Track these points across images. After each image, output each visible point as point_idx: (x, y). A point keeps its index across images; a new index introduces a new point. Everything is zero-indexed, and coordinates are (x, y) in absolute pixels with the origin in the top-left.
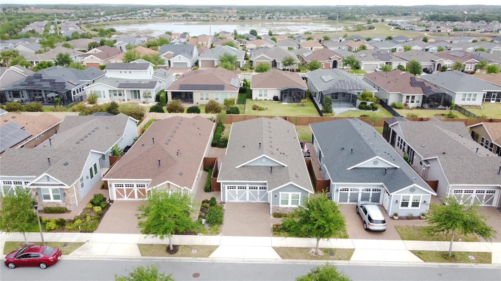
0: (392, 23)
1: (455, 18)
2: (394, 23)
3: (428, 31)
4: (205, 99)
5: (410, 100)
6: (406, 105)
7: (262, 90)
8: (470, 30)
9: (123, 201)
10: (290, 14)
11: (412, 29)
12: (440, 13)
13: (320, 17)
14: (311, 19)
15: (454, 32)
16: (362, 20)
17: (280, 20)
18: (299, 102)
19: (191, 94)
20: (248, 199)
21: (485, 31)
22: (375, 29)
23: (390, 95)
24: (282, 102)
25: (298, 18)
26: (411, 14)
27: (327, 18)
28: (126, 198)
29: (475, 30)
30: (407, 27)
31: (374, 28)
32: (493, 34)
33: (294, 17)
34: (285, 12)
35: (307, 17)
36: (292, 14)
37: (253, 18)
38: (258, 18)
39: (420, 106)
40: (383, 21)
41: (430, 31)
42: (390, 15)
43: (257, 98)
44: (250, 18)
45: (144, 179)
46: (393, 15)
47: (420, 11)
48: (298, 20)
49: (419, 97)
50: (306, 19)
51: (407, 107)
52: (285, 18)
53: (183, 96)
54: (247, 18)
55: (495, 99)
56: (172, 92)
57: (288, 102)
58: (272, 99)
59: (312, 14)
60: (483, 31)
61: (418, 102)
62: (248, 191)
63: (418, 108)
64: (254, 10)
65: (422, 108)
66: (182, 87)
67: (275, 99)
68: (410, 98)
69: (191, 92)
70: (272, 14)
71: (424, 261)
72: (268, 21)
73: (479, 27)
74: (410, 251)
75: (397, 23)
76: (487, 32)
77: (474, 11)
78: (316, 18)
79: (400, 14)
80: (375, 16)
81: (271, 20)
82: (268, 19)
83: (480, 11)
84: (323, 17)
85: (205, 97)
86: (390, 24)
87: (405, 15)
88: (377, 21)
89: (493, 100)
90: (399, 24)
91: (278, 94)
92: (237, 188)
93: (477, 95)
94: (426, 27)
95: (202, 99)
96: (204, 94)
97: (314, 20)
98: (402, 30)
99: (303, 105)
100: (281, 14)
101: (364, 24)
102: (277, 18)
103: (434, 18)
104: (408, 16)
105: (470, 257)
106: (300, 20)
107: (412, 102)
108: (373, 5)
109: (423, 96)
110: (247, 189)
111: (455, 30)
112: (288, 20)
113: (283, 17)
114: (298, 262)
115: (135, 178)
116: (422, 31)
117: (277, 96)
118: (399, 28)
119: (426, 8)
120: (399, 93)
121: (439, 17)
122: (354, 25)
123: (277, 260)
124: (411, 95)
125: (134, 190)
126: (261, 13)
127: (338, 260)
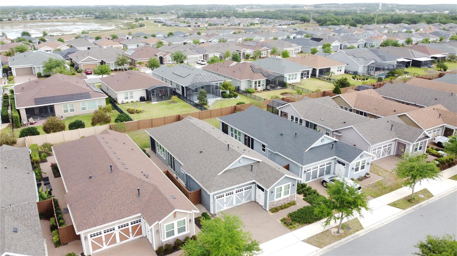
0: (157, 21)
1: (203, 15)
2: (159, 21)
3: (190, 26)
4: (69, 111)
5: (257, 85)
6: (256, 89)
7: (127, 93)
8: (220, 24)
9: (102, 251)
10: (52, 15)
11: (177, 25)
12: (188, 11)
13: (86, 16)
14: (77, 19)
15: (209, 27)
16: (128, 19)
17: (45, 20)
18: (170, 99)
19: (52, 108)
20: (234, 204)
21: (231, 25)
22: (146, 27)
23: (242, 82)
24: (151, 102)
25: (63, 18)
26: (167, 12)
27: (94, 17)
28: (105, 247)
29: (223, 25)
30: (172, 23)
31: (144, 25)
32: (236, 27)
33: (59, 18)
34: (46, 12)
35: (73, 17)
36: (55, 14)
37: (13, 20)
38: (18, 19)
39: (265, 88)
40: (147, 19)
41: (191, 26)
42: (150, 13)
43: (123, 101)
44: (9, 20)
45: (130, 216)
46: (152, 13)
47: (172, 10)
48: (64, 20)
49: (263, 81)
50: (73, 19)
51: (257, 90)
52: (49, 19)
53: (37, 112)
54: (5, 20)
55: (306, 76)
56: (26, 109)
57: (157, 101)
58: (139, 100)
59: (76, 14)
60: (230, 25)
61: (263, 85)
62: (234, 196)
63: (264, 90)
64: (9, 11)
65: (266, 90)
66: (37, 101)
67: (142, 99)
68: (258, 83)
69: (52, 106)
70: (32, 15)
71: (403, 209)
72: (31, 22)
73: (225, 22)
74: (388, 205)
75: (162, 21)
76: (233, 25)
77: (212, 9)
78: (83, 18)
79: (158, 12)
80: (137, 15)
81: (34, 20)
82: (30, 19)
83: (216, 9)
84: (88, 16)
85: (69, 109)
86: (155, 22)
87: (162, 13)
88: (143, 19)
89: (305, 77)
90: (163, 21)
91: (144, 95)
92: (225, 195)
93: (297, 75)
94: (187, 23)
95: (66, 111)
96: (68, 106)
97: (81, 20)
98: (168, 26)
99: (174, 102)
100: (43, 15)
101: (133, 22)
102: (41, 19)
103: (188, 16)
104: (165, 14)
105: (420, 195)
106: (66, 20)
107: (259, 86)
108: (129, 5)
109: (267, 80)
110: (234, 194)
111: (210, 25)
112: (53, 20)
113: (47, 18)
114: (334, 246)
115: (119, 219)
116: (186, 27)
117: (144, 97)
118: (166, 25)
119: (175, 7)
120: (248, 79)
121: (192, 15)
122: (124, 24)
123: (318, 251)
124: (257, 80)
125: (115, 234)
126: (19, 14)
127: (357, 231)
